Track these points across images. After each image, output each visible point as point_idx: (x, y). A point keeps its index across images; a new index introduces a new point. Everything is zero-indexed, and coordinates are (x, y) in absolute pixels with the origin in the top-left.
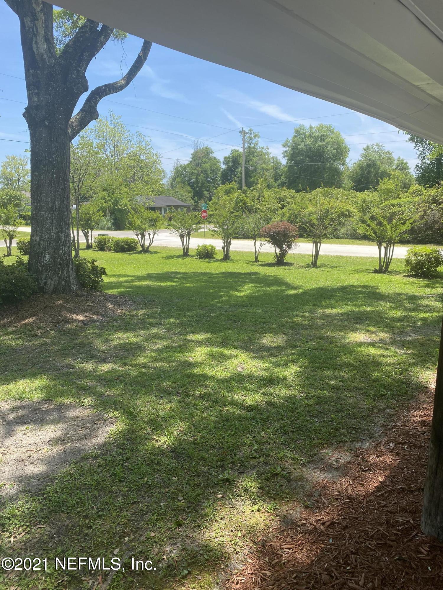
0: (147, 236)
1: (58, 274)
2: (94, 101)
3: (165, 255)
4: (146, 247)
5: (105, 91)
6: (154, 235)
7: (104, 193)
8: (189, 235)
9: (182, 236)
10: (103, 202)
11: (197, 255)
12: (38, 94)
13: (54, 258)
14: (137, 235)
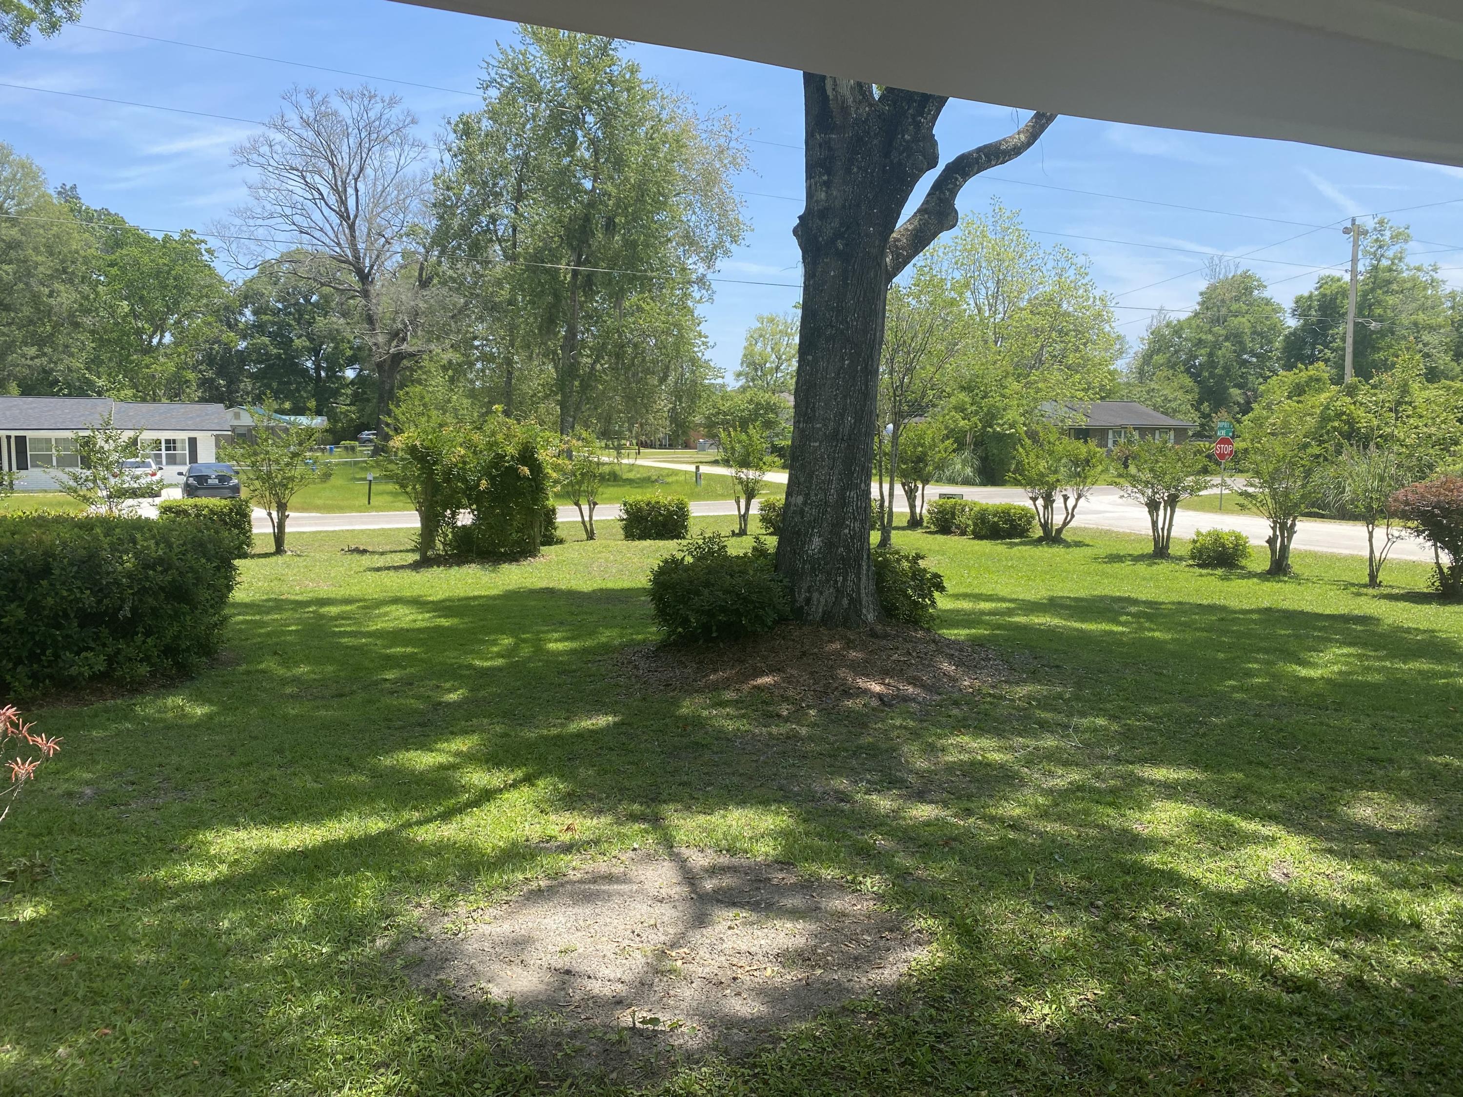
0: (1059, 503)
1: (836, 582)
2: (950, 186)
3: (1103, 552)
4: (1055, 528)
5: (978, 163)
6: (1077, 500)
7: (963, 397)
8: (1172, 502)
9: (1153, 506)
10: (958, 416)
11: (1193, 558)
12: (827, 184)
13: (829, 545)
14: (1034, 499)
